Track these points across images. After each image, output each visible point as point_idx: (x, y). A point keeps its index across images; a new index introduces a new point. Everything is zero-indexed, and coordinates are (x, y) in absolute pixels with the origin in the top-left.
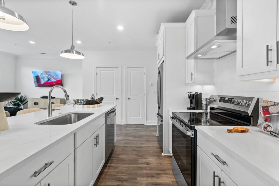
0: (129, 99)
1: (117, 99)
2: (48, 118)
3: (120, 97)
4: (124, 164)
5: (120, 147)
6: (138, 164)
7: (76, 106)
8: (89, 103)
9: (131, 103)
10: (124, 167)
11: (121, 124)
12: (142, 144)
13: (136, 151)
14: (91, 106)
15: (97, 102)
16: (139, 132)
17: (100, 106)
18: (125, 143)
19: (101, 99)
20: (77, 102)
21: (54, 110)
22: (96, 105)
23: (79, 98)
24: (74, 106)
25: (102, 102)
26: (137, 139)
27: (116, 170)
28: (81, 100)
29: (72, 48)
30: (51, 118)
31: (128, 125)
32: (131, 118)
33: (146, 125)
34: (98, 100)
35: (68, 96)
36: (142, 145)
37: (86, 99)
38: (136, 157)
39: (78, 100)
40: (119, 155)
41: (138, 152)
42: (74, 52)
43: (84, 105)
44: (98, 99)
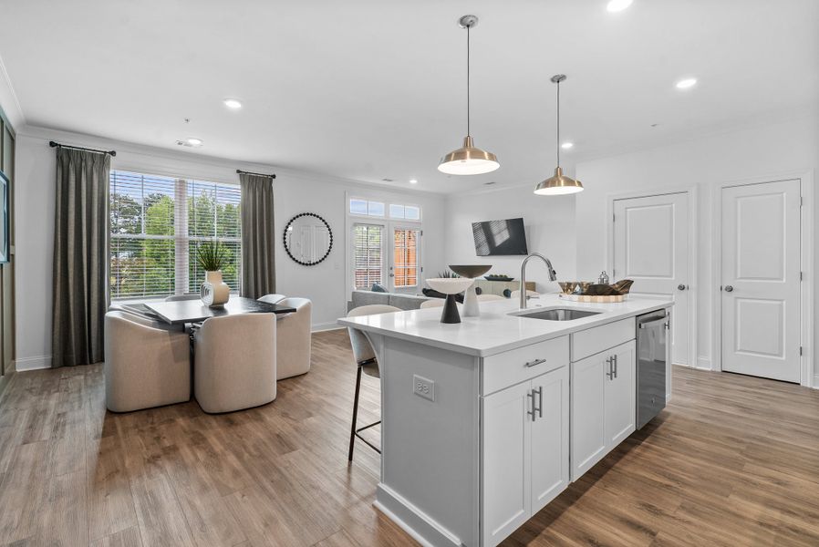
0: (730, 289)
1: (682, 288)
2: (520, 310)
3: (693, 284)
4: (692, 456)
5: (686, 420)
6: (741, 471)
7: (566, 296)
8: (594, 290)
9: (739, 306)
10: (690, 462)
11: (698, 368)
12: (770, 433)
13: (741, 442)
14: (600, 298)
15: (614, 290)
16: (767, 402)
17: (623, 301)
18: (703, 416)
19: (626, 285)
20: (568, 288)
21: (529, 298)
22: (612, 298)
23: (572, 280)
24: (561, 296)
25: (628, 292)
26: (752, 417)
27: (667, 460)
28: (575, 285)
29: (557, 175)
30: (524, 311)
31: (726, 376)
32: (737, 353)
33: (811, 390)
34: (617, 286)
35: (554, 273)
36: (768, 437)
37: (588, 282)
38: (738, 455)
39: (569, 284)
40: (678, 434)
41: (748, 447)
42: (562, 182)
43: (582, 294)
44: (617, 283)
